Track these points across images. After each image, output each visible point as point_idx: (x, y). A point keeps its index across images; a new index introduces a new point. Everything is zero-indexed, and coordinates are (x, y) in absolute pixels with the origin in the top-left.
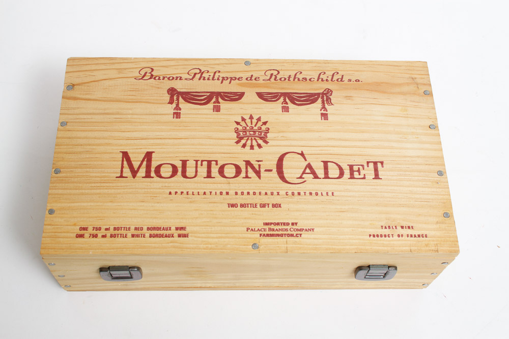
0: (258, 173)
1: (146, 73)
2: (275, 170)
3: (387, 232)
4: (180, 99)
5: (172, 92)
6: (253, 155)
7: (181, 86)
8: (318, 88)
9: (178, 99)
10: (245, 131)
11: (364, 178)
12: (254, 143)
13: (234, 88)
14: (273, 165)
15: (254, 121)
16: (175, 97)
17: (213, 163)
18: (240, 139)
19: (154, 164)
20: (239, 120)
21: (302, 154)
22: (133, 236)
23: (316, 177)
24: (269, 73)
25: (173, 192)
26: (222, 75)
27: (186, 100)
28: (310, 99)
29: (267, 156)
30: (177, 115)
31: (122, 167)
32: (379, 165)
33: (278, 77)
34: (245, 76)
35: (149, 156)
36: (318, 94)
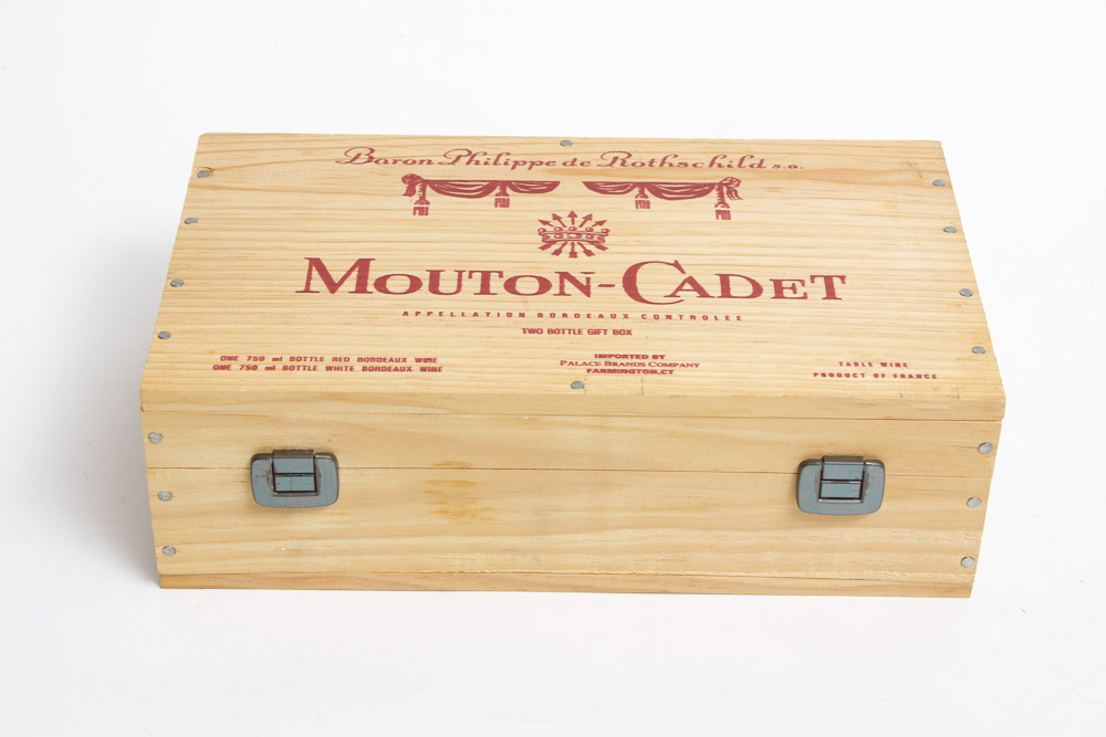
0: (586, 290)
1: (359, 155)
2: (619, 285)
3: (851, 370)
4: (429, 189)
5: (412, 182)
6: (576, 267)
7: (426, 172)
8: (716, 176)
9: (423, 190)
10: (559, 232)
11: (805, 297)
12: (578, 249)
13: (538, 175)
14: (617, 278)
15: (579, 220)
16: (418, 188)
17: (494, 276)
18: (547, 244)
19: (373, 276)
20: (549, 218)
21: (676, 265)
22: (329, 368)
23: (703, 294)
24: (609, 158)
25: (412, 312)
26: (513, 158)
27: (439, 191)
28: (698, 190)
29: (607, 266)
30: (423, 211)
31: (309, 278)
32: (837, 282)
33: (629, 161)
34: (559, 160)
35: (363, 265)
36: (712, 186)
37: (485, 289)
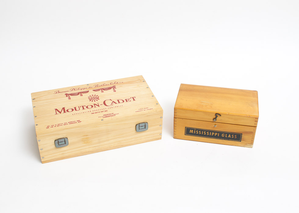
0: (98, 106)
1: (57, 92)
2: (103, 104)
3: (141, 110)
4: (70, 95)
5: (67, 95)
6: (96, 103)
7: (68, 93)
8: (111, 86)
9: (69, 96)
10: (92, 98)
11: (131, 101)
12: (95, 100)
13: (85, 90)
14: (103, 103)
15: (94, 96)
16: (68, 95)
17: (84, 106)
18: (90, 100)
19: (66, 110)
20: (89, 96)
21: (110, 100)
22: (64, 125)
23: (116, 103)
24: (95, 86)
25: (74, 114)
26: (81, 89)
27: (71, 95)
28: (110, 88)
29: (100, 102)
30: (70, 99)
31: (56, 112)
32: (134, 98)
33: (98, 86)
34: (88, 87)
35: (64, 108)
36: (112, 87)
37: (83, 109)
